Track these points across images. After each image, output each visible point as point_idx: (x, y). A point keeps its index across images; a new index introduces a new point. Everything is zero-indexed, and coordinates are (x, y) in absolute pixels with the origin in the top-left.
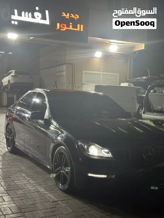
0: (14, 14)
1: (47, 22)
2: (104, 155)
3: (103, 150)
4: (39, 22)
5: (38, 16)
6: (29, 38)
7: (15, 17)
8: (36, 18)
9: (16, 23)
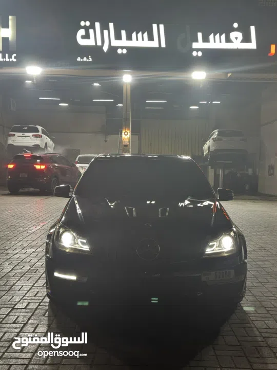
0: (197, 41)
1: (252, 45)
2: (81, 247)
3: (79, 240)
4: (239, 48)
5: (236, 38)
6: (227, 76)
7: (199, 44)
8: (233, 41)
9: (200, 54)
